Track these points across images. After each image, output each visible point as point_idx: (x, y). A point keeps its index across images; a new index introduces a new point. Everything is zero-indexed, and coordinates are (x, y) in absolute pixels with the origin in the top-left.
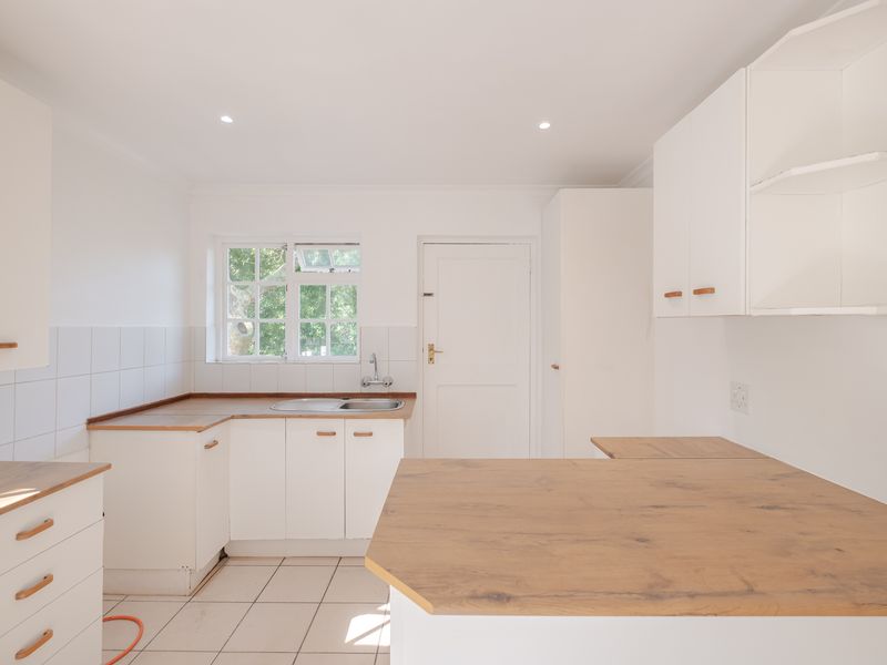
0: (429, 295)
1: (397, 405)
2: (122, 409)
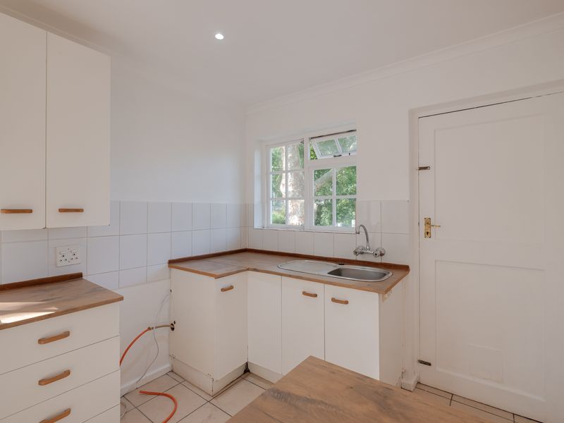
0: (425, 168)
1: (385, 275)
2: (194, 255)
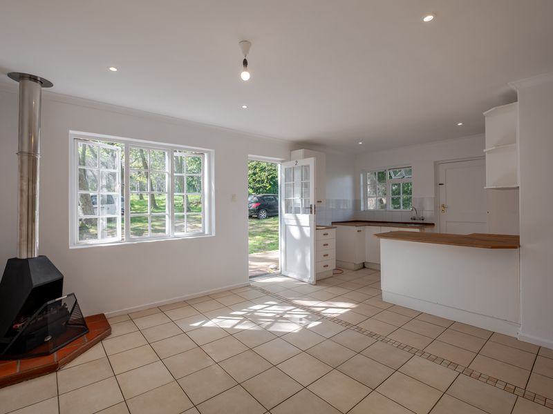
0: (442, 184)
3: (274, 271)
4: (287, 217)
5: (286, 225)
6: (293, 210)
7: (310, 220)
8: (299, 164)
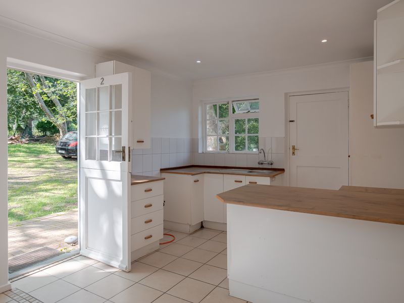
0: (292, 121)
2: (170, 167)
3: (71, 248)
4: (88, 166)
5: (87, 179)
6: (98, 155)
7: (122, 171)
8: (107, 84)
